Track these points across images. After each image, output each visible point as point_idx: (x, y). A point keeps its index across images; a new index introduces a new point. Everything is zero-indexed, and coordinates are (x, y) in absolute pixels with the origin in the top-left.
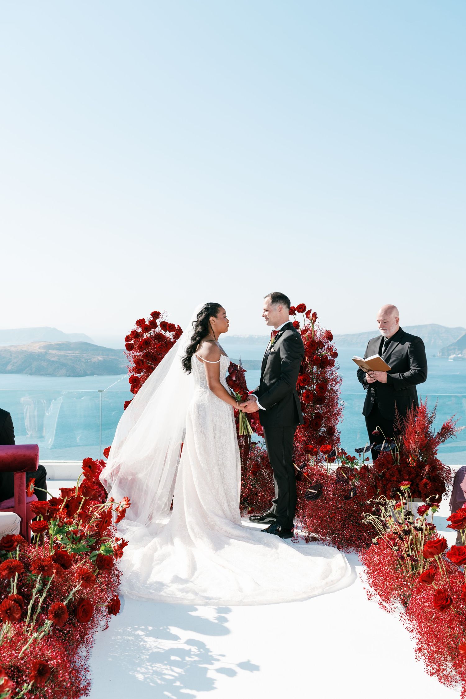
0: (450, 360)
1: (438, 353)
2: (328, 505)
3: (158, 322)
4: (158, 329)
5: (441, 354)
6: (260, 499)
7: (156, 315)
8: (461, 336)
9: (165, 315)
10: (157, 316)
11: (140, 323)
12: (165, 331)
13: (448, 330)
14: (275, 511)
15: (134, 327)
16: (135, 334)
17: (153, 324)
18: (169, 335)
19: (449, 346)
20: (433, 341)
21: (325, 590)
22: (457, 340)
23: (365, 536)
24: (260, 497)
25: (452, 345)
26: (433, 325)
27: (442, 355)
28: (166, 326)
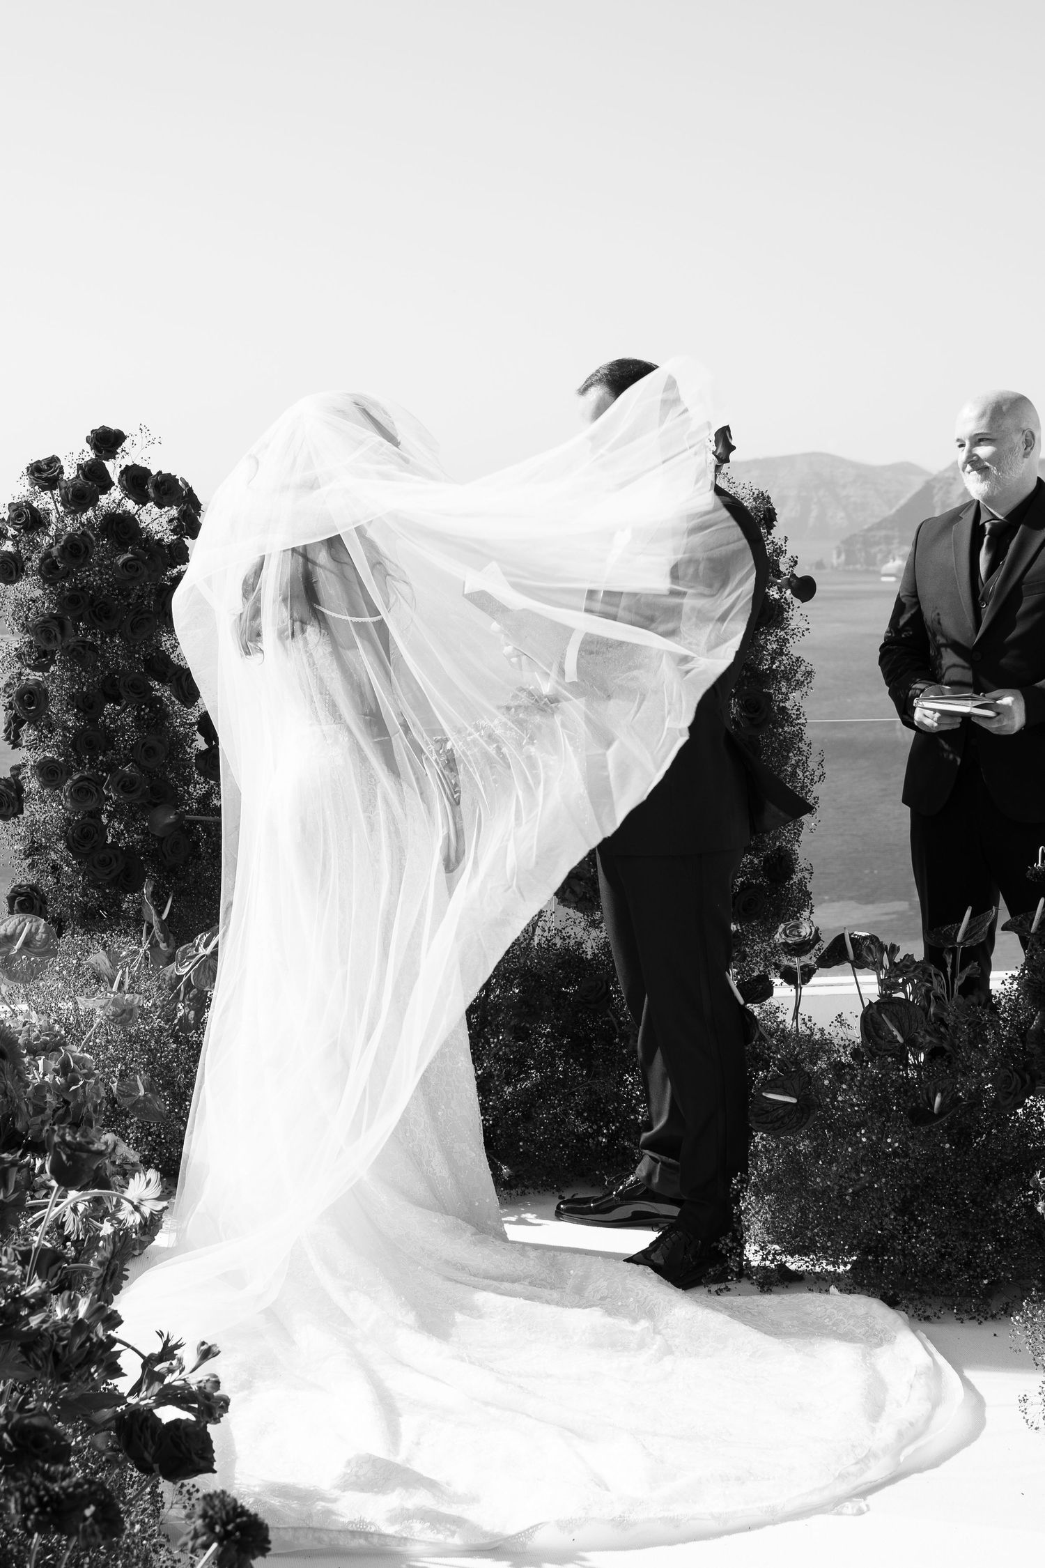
0: (884, 579)
1: (835, 556)
2: (851, 1145)
3: (114, 468)
4: (114, 497)
5: (843, 557)
6: (545, 1133)
7: (107, 441)
8: (909, 495)
9: (140, 440)
10: (112, 446)
11: (43, 471)
12: (142, 500)
13: (865, 475)
14: (656, 1180)
15: (19, 488)
17: (95, 479)
18: (157, 517)
19: (870, 529)
20: (814, 514)
21: (902, 1458)
22: (897, 507)
23: (990, 1253)
24: (542, 1123)
25: (879, 526)
26: (812, 458)
27: (847, 562)
28: (137, 480)
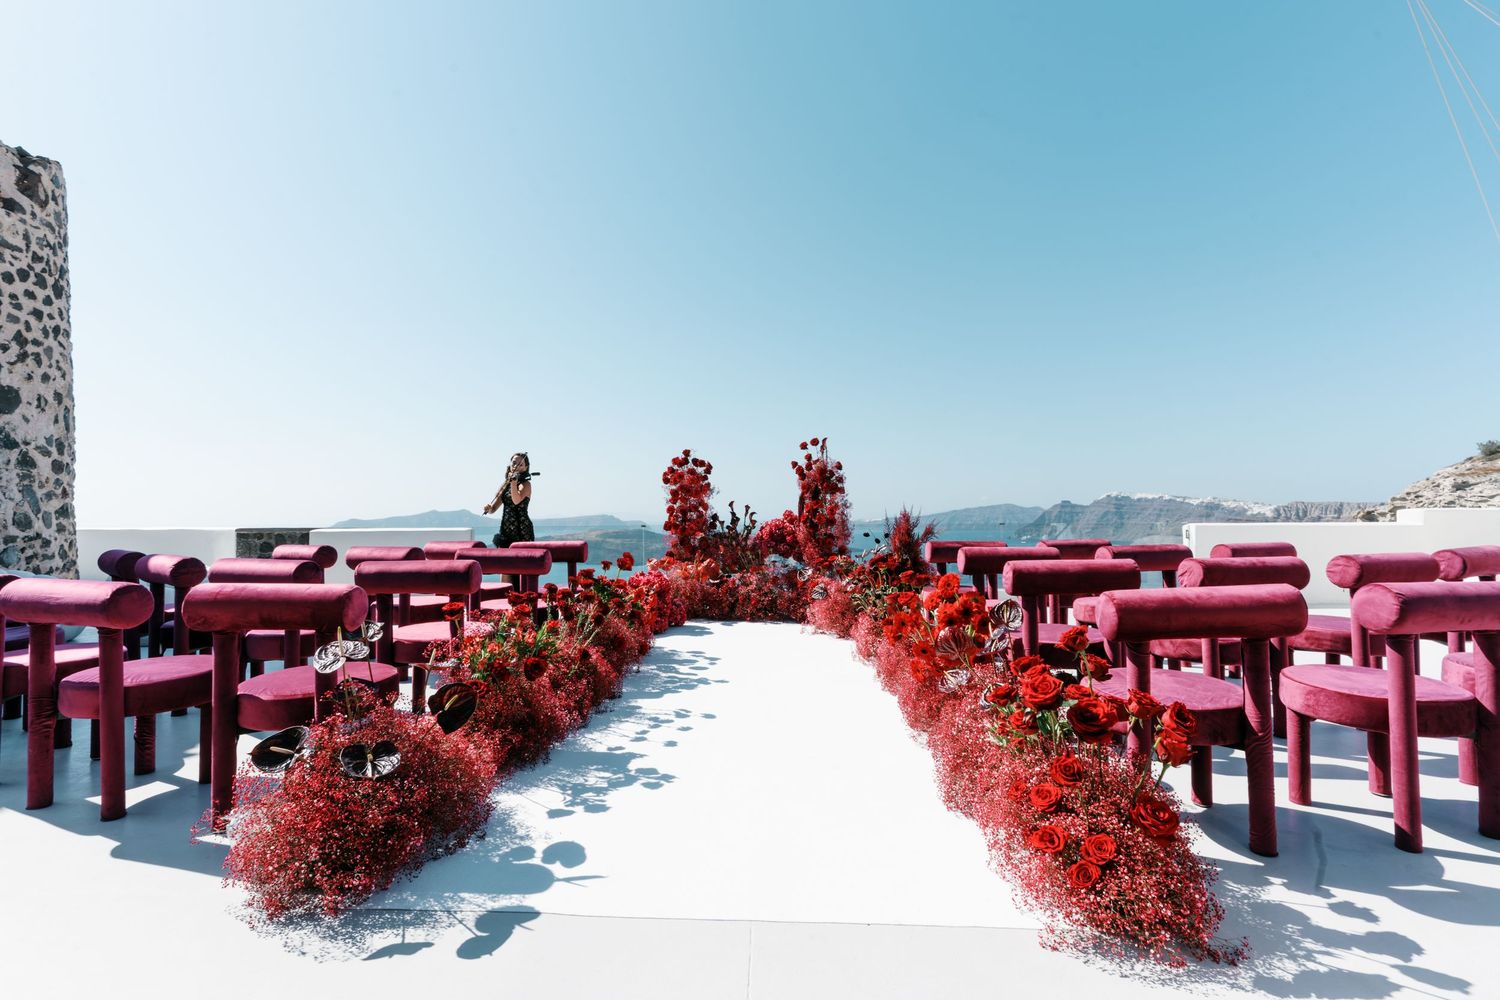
3: (690, 459)
4: (691, 465)
10: (688, 453)
11: (675, 461)
12: (697, 466)
15: (670, 464)
16: (671, 470)
17: (685, 461)
18: (700, 470)
28: (696, 462)
